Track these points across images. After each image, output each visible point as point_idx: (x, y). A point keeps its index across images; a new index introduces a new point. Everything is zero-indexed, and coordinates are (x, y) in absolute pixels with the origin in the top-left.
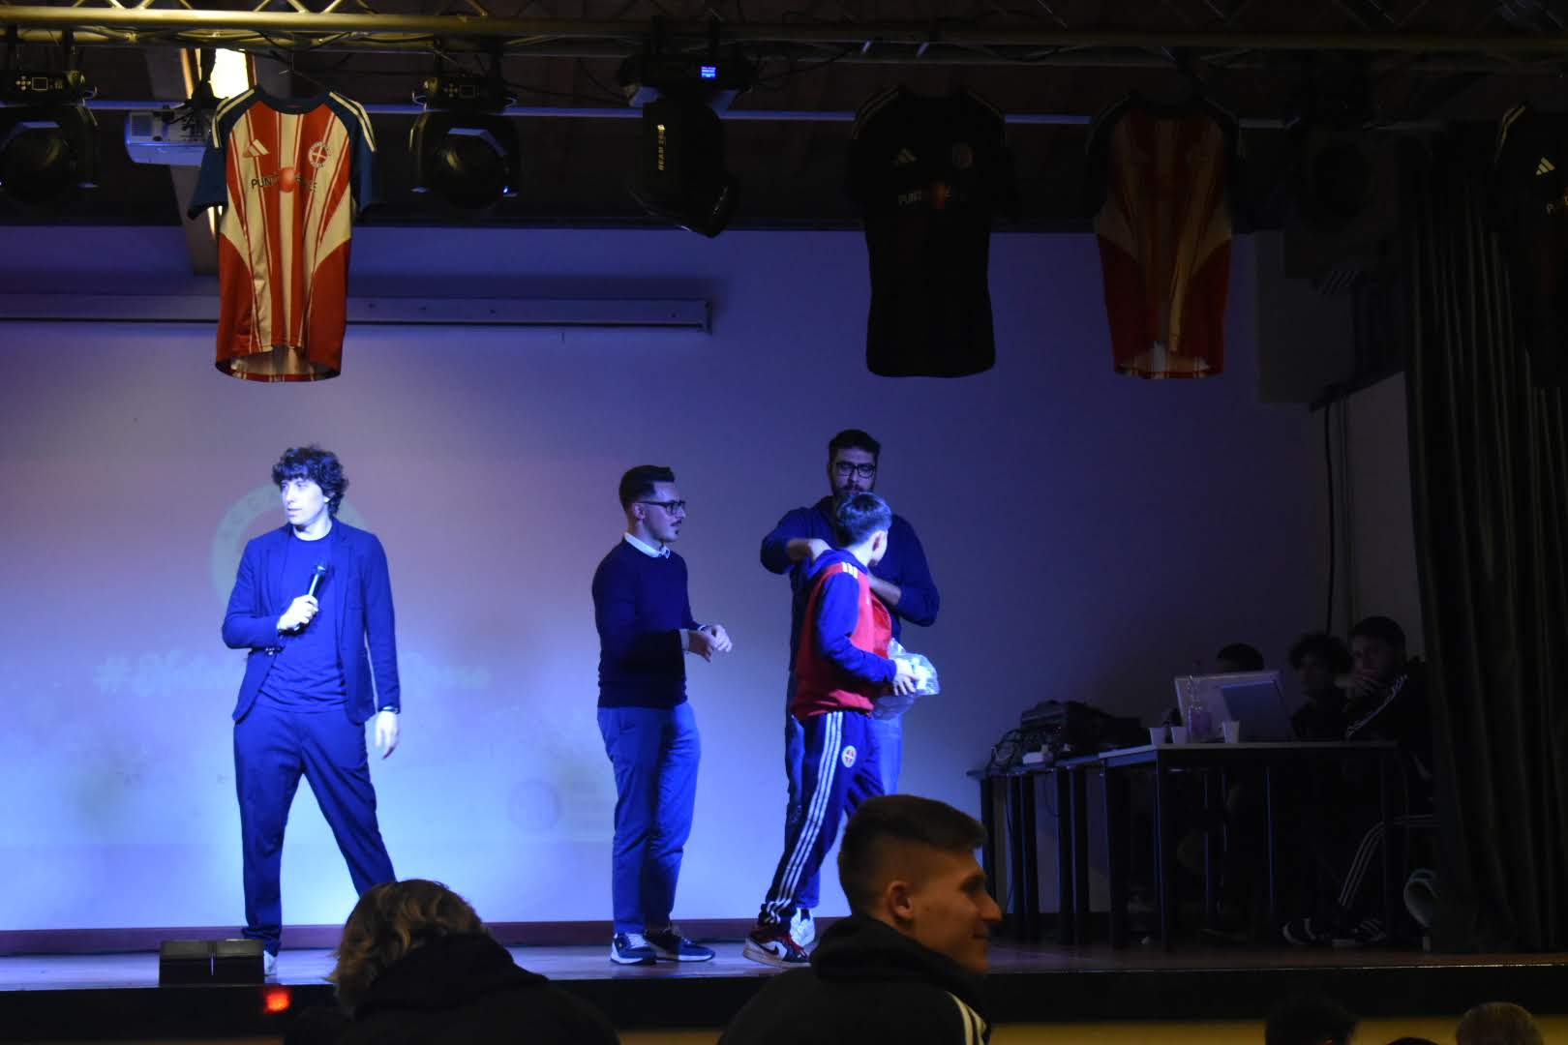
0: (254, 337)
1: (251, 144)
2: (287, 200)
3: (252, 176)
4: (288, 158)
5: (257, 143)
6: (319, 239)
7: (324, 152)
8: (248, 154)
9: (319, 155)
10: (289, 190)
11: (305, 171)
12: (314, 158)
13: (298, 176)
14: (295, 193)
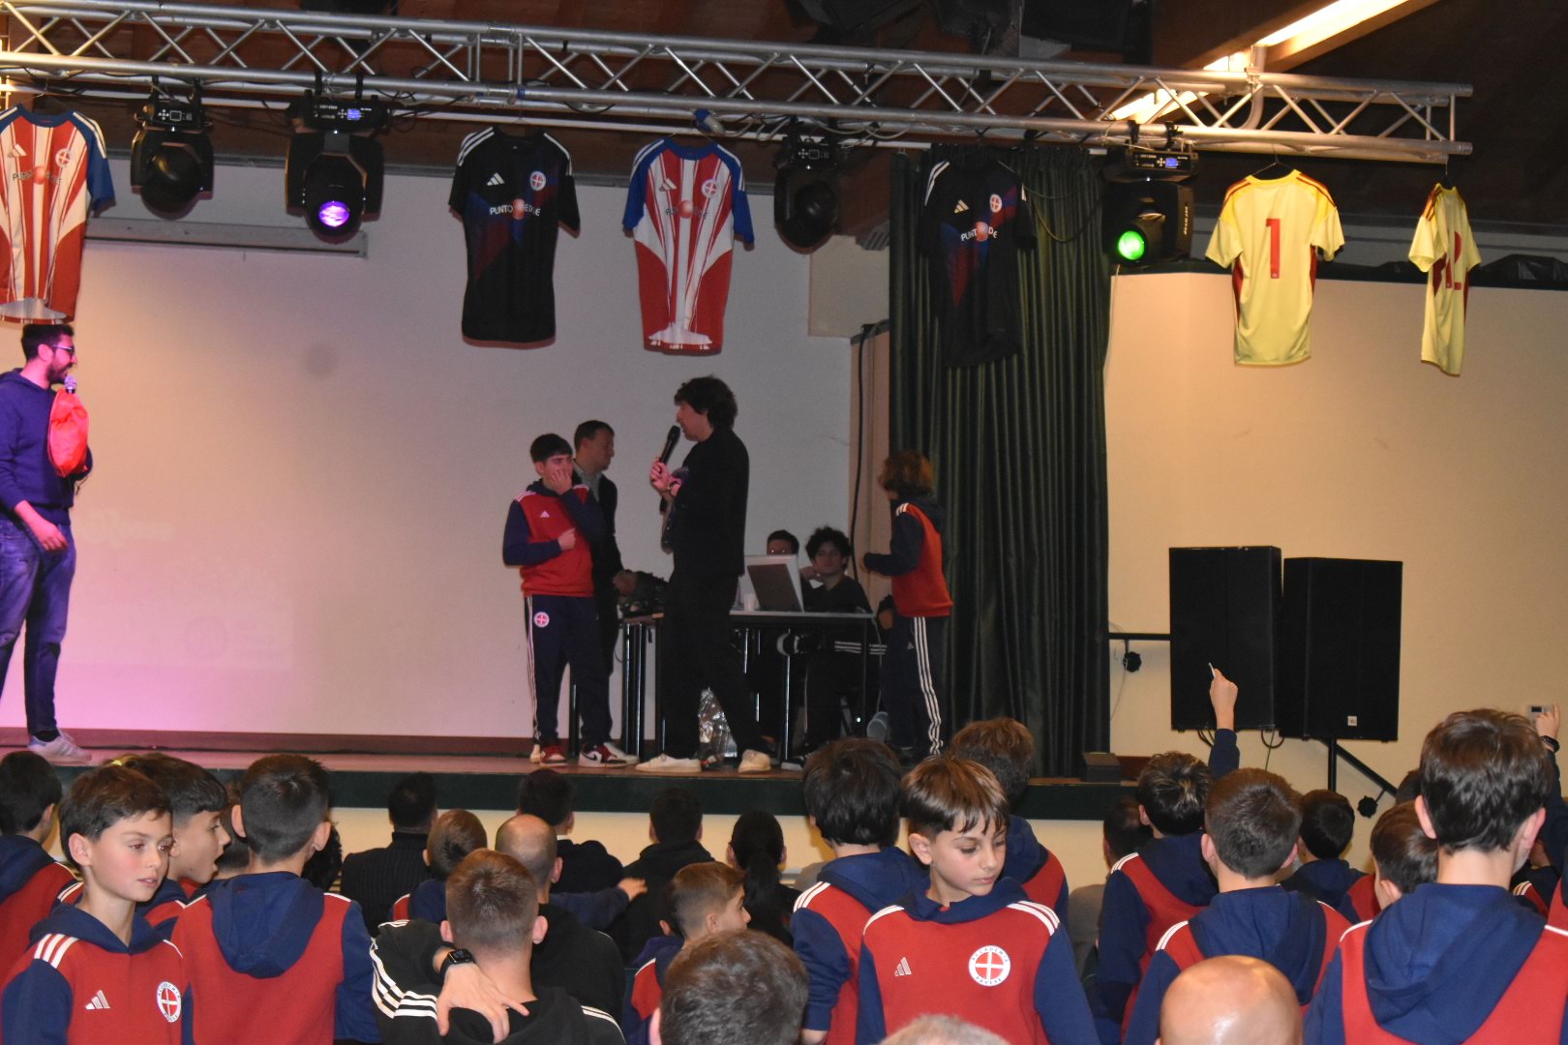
0: (11, 290)
1: (13, 147)
2: (39, 191)
3: (14, 171)
4: (41, 159)
5: (18, 147)
6: (61, 220)
7: (68, 156)
8: (11, 155)
9: (64, 158)
10: (40, 182)
11: (53, 168)
12: (60, 160)
13: (48, 173)
14: (45, 187)
